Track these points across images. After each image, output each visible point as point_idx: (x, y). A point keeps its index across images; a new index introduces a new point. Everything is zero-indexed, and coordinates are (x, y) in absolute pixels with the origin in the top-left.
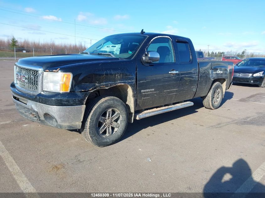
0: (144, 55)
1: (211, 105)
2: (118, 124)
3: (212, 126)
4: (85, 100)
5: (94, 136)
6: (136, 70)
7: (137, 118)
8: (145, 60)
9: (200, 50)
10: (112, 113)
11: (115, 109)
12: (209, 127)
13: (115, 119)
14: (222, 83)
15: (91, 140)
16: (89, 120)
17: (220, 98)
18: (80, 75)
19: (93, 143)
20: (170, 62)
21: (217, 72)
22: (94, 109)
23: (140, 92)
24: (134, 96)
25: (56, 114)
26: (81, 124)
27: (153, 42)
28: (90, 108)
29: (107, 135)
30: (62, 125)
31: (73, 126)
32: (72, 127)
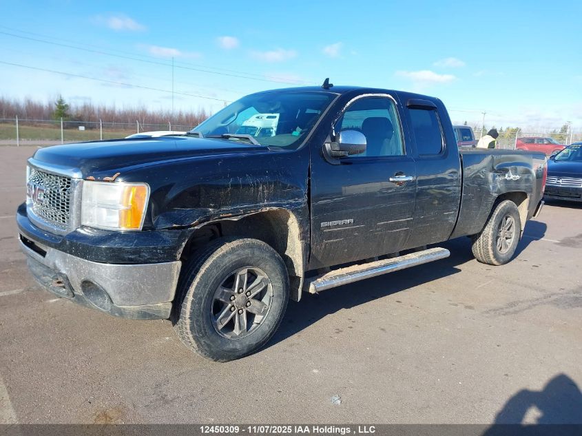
0: (328, 139)
1: (492, 256)
2: (264, 304)
3: (494, 310)
4: (181, 250)
5: (203, 336)
6: (309, 176)
7: (312, 290)
8: (330, 151)
9: (466, 122)
10: (248, 279)
11: (256, 269)
12: (487, 312)
13: (255, 293)
14: (518, 203)
15: (195, 345)
16: (190, 298)
17: (512, 239)
18: (168, 188)
19: (200, 352)
20: (393, 155)
21: (506, 177)
22: (203, 271)
23: (318, 228)
24: (303, 236)
25: (108, 283)
26: (170, 306)
27: (351, 109)
28: (194, 268)
29: (236, 331)
30: (124, 309)
31: (151, 313)
32: (149, 314)
